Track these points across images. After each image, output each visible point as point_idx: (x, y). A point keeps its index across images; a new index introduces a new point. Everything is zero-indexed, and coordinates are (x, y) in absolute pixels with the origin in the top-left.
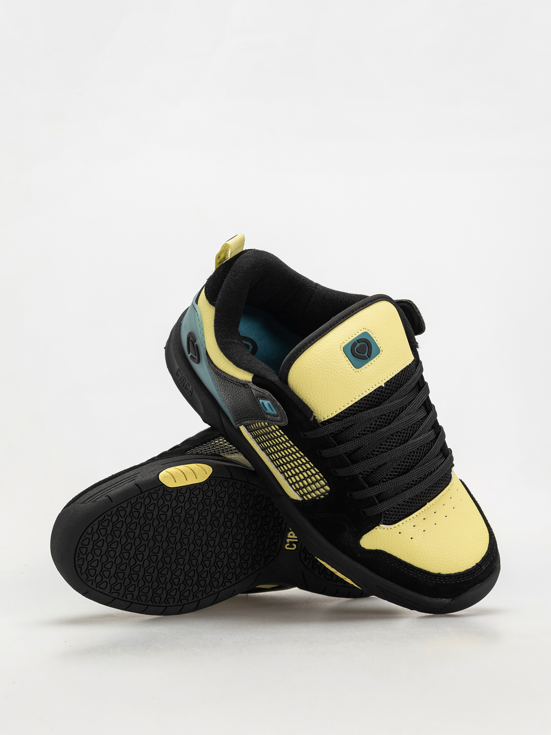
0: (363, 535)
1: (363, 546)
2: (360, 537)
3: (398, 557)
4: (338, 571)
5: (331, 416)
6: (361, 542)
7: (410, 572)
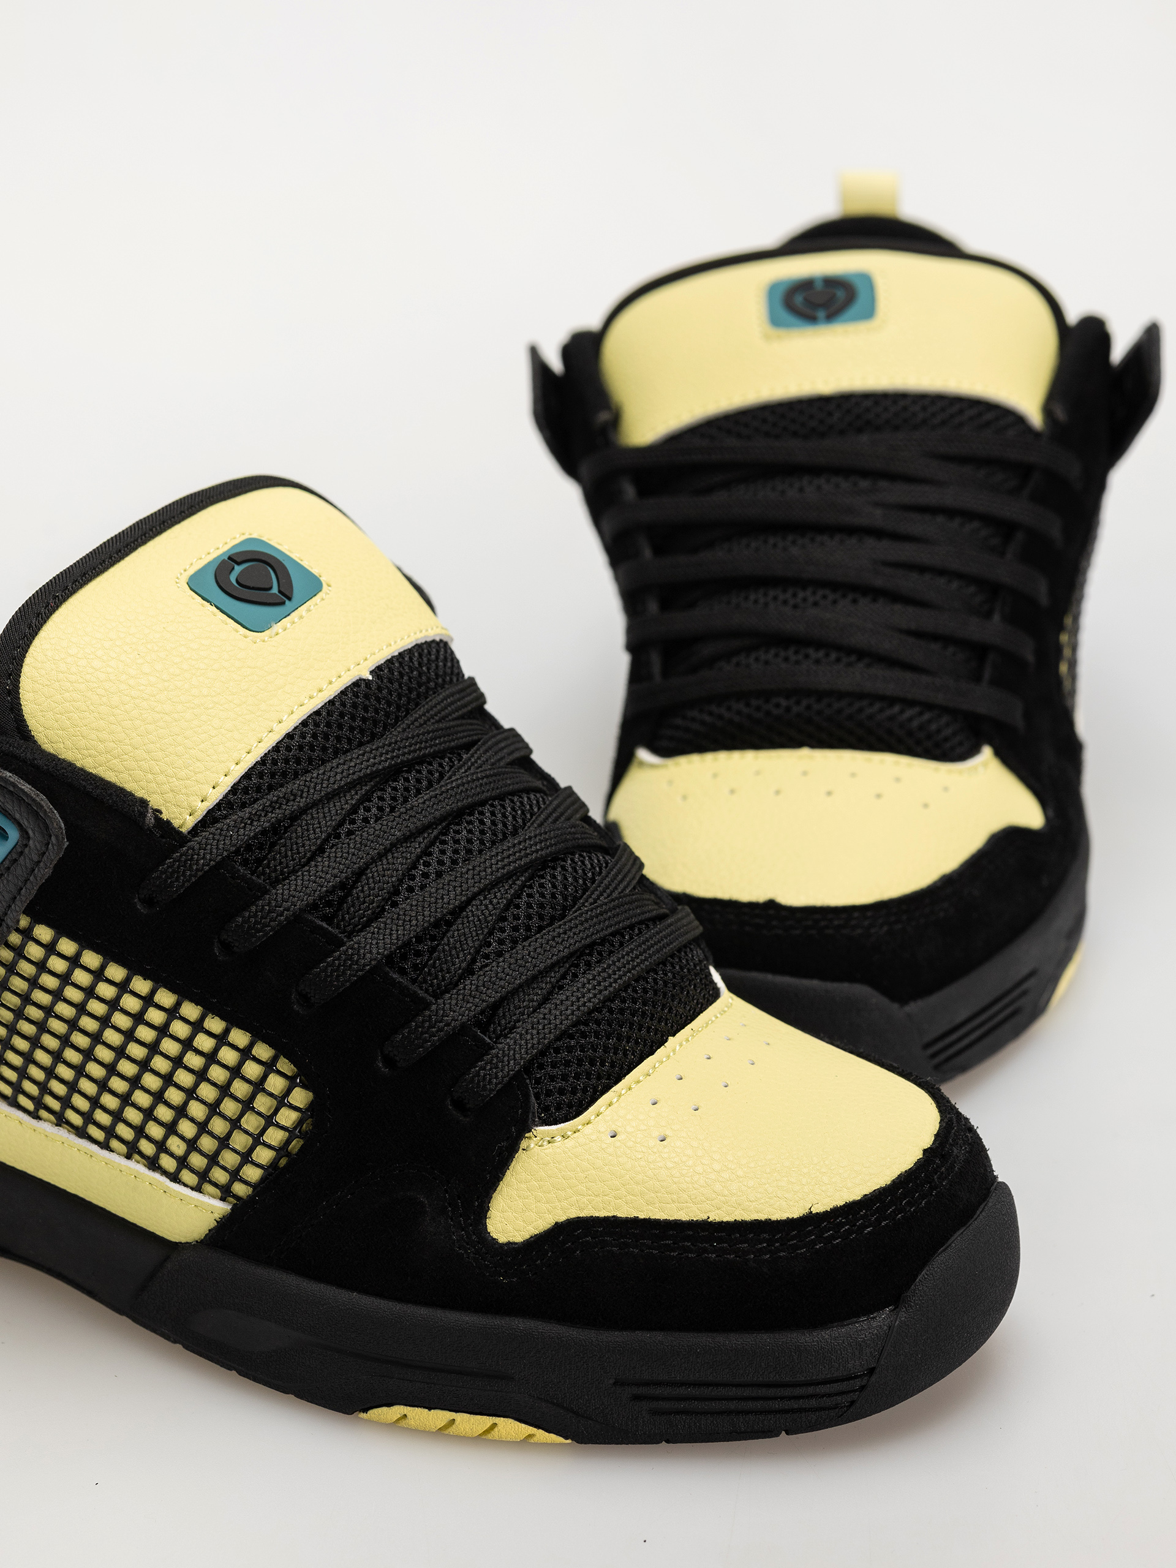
0: (489, 1198)
1: (502, 1239)
2: (482, 1211)
3: (642, 1216)
4: (456, 1411)
5: (215, 797)
6: (491, 1228)
7: (705, 1251)
